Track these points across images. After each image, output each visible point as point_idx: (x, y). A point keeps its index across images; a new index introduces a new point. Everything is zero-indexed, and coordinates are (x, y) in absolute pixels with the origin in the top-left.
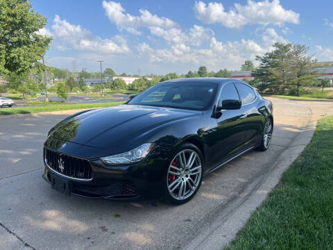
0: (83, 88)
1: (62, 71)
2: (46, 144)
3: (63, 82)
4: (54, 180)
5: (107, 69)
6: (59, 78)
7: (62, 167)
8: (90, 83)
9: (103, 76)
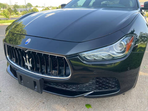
0: (17, 13)
1: (4, 5)
2: (5, 41)
3: (6, 10)
4: (21, 77)
5: (28, 4)
6: (3, 8)
7: (29, 65)
8: (20, 11)
9: (26, 7)
